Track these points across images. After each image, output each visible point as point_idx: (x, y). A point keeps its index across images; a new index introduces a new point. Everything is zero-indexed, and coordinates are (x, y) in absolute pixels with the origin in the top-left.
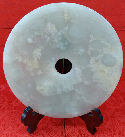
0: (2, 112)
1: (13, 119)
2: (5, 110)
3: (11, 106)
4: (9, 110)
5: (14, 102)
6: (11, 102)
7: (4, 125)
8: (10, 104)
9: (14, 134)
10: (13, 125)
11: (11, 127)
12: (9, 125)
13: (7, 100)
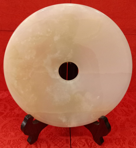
0: (4, 118)
1: (16, 126)
2: (7, 117)
3: (14, 113)
4: (11, 117)
5: (16, 110)
6: (13, 109)
7: (5, 131)
8: (12, 112)
9: (16, 141)
10: (16, 132)
11: (13, 134)
12: (11, 132)
13: (9, 107)
